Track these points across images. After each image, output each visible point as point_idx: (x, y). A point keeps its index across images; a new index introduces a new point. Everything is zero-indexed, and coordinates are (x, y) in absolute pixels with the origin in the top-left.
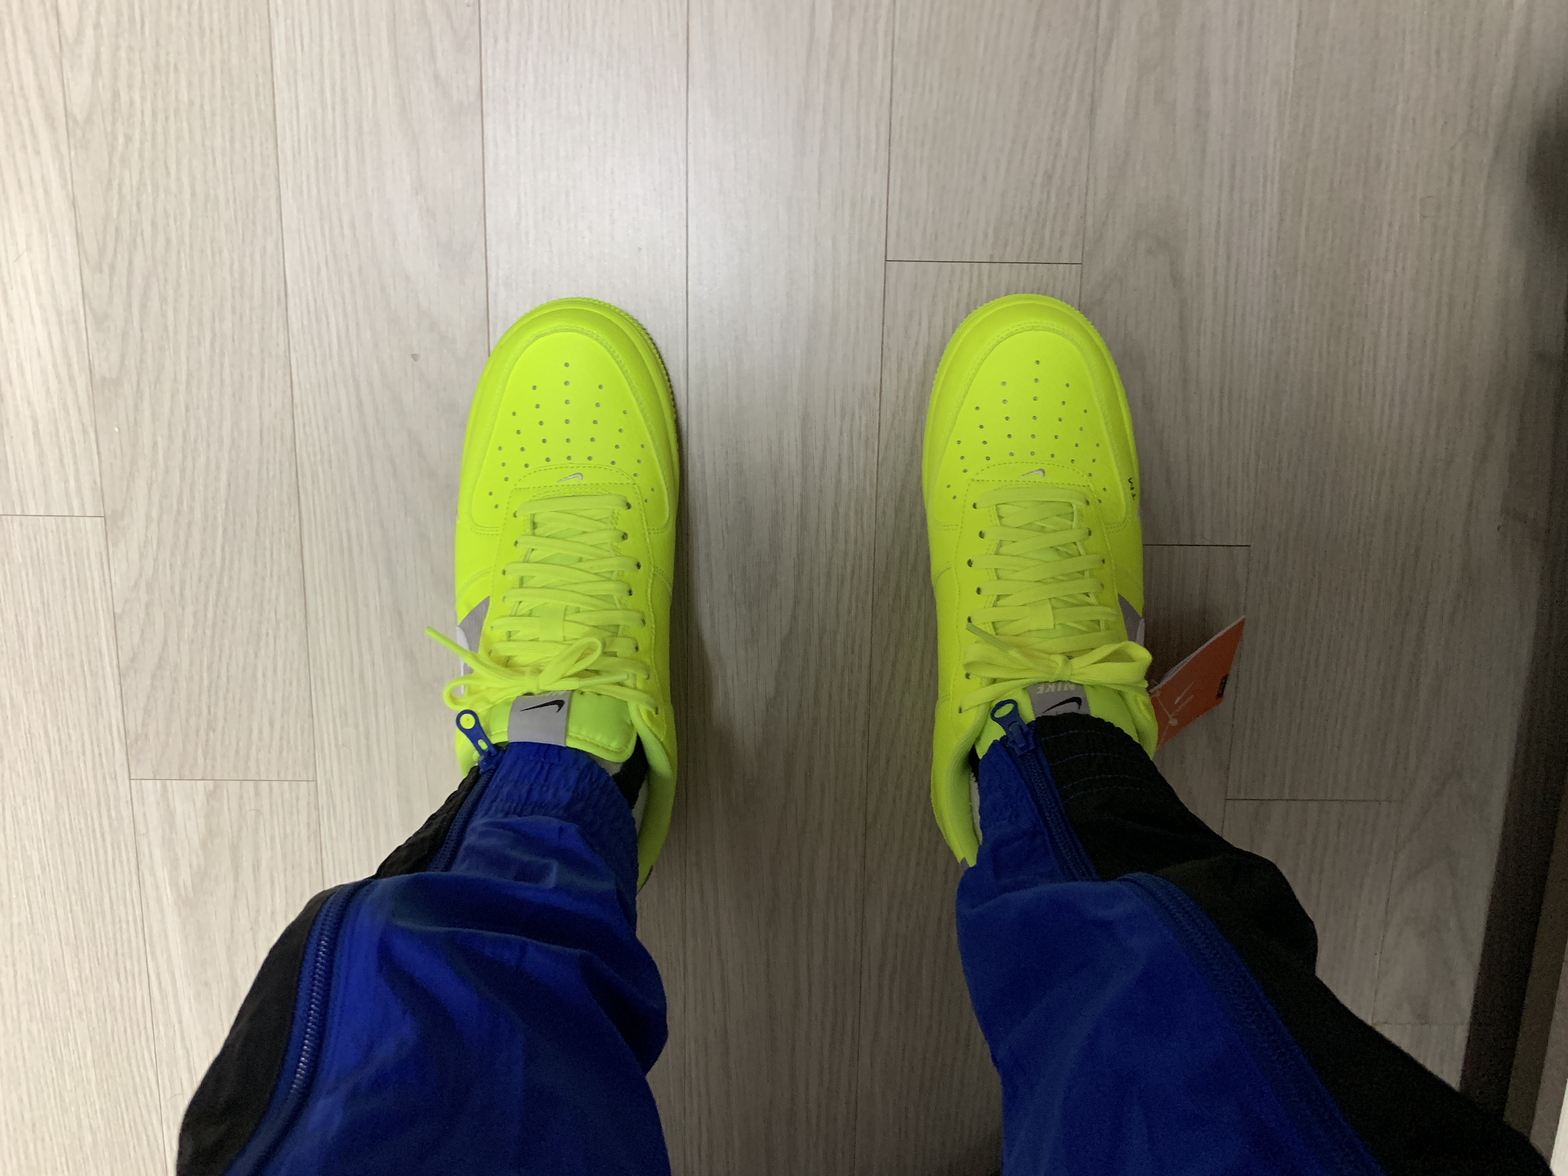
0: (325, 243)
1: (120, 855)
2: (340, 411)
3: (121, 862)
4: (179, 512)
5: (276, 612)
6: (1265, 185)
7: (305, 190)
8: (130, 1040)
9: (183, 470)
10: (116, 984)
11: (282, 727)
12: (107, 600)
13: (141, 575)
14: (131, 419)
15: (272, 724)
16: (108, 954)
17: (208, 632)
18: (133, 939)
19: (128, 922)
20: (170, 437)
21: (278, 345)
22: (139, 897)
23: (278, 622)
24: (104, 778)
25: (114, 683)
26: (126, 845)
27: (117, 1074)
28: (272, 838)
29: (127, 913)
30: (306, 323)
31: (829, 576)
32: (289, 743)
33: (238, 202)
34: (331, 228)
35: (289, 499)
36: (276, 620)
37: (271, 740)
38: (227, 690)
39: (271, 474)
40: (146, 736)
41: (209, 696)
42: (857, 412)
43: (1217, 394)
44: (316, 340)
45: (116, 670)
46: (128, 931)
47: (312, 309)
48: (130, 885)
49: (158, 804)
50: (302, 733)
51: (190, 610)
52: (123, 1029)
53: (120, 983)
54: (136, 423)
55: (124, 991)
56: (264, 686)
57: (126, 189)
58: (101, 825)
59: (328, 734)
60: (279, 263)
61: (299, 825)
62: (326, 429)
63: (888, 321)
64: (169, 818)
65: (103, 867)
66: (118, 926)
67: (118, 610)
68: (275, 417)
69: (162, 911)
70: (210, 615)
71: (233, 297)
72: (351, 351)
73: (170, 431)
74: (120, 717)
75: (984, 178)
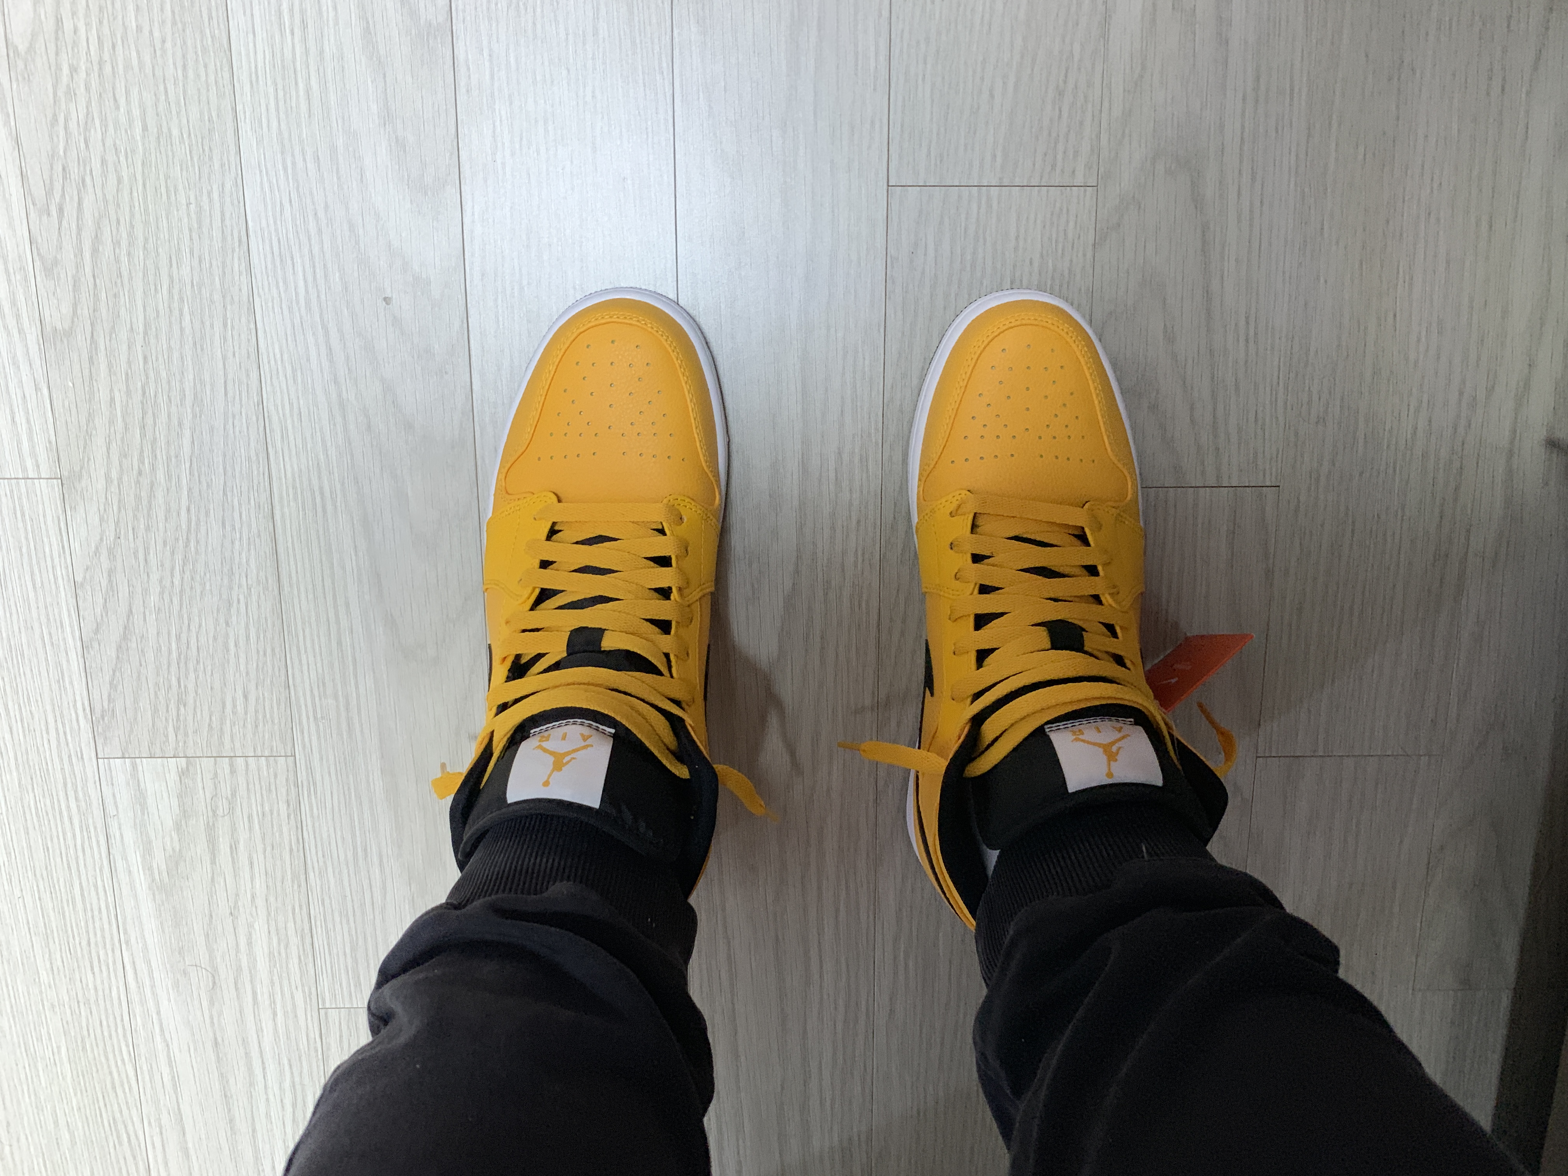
0: (288, 179)
1: (89, 838)
2: (308, 360)
3: (91, 848)
4: (140, 473)
5: (247, 577)
6: (1292, 99)
7: (264, 120)
8: (106, 1034)
9: (143, 427)
10: (90, 975)
11: (257, 700)
12: (67, 567)
13: (101, 539)
14: (86, 372)
15: (246, 697)
16: (80, 943)
17: (176, 601)
18: (106, 926)
19: (100, 909)
20: (128, 393)
21: (240, 290)
22: (110, 882)
23: (249, 589)
24: (70, 756)
25: (77, 656)
26: (95, 828)
27: (94, 1069)
28: (250, 817)
29: (98, 899)
30: (270, 266)
31: (833, 528)
32: (265, 716)
33: (192, 135)
34: (294, 164)
35: (257, 455)
36: (247, 585)
37: (246, 713)
38: (198, 662)
39: (237, 429)
40: (113, 710)
41: (179, 668)
42: (860, 350)
43: (1242, 323)
44: (281, 284)
45: (79, 644)
46: (101, 919)
47: (276, 249)
48: (101, 870)
49: (128, 784)
50: (279, 704)
51: (155, 577)
52: (98, 1023)
53: (94, 973)
54: (91, 378)
55: (98, 982)
56: (237, 656)
57: (73, 125)
58: (68, 807)
59: (306, 706)
60: (239, 202)
61: (278, 804)
62: (294, 379)
63: (892, 251)
64: (140, 798)
65: (72, 852)
66: (90, 914)
67: (79, 579)
68: (240, 368)
69: (136, 896)
70: (177, 581)
71: (191, 239)
72: (318, 296)
73: (127, 386)
74: (85, 693)
75: (992, 96)
